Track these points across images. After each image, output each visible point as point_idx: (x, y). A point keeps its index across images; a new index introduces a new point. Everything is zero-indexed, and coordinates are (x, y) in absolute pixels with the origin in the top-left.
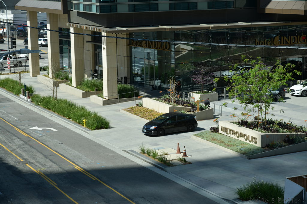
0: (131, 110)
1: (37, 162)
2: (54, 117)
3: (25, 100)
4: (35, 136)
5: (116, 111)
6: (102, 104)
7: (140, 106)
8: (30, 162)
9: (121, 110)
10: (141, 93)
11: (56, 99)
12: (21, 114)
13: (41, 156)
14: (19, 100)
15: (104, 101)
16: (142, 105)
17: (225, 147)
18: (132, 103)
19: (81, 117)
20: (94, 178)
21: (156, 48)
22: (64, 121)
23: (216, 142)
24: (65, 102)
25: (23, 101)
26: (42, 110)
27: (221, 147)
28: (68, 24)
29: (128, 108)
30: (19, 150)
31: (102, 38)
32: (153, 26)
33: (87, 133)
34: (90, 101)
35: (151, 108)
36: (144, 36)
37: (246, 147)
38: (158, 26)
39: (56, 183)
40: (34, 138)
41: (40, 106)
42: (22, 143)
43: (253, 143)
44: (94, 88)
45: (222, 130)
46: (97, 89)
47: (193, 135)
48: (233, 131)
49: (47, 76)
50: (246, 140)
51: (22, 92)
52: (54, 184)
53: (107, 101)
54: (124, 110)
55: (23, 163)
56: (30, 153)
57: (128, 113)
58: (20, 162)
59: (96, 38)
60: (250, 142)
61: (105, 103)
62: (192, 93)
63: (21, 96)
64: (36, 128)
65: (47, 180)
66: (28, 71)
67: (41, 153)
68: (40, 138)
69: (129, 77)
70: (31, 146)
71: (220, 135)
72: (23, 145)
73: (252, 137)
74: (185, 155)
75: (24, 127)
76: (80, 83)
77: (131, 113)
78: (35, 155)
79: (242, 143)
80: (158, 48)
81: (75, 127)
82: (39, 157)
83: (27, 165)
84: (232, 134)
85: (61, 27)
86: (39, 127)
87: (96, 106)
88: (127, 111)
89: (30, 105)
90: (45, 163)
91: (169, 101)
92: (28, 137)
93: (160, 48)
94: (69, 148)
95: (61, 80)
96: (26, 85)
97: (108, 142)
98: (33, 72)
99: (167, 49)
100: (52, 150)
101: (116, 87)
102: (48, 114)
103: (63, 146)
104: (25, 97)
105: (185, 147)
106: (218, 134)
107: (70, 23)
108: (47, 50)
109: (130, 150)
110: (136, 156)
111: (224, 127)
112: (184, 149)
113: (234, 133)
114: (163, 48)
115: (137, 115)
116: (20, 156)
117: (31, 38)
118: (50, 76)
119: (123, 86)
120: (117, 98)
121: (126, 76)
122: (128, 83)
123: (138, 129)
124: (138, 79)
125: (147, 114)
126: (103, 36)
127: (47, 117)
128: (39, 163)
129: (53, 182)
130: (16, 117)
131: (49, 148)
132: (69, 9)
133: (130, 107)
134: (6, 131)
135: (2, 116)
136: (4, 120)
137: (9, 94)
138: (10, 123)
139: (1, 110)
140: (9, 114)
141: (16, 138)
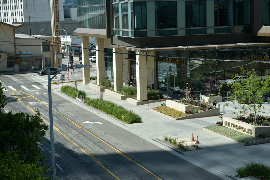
0: (157, 109)
1: (88, 147)
2: (101, 114)
3: (80, 102)
4: (87, 128)
5: (146, 109)
6: (135, 104)
7: (164, 105)
8: (83, 147)
9: (150, 109)
10: (165, 96)
11: (102, 100)
12: (77, 112)
13: (91, 143)
14: (75, 101)
15: (137, 102)
16: (165, 105)
17: (228, 137)
18: (158, 104)
19: (121, 114)
20: (130, 160)
21: (176, 62)
22: (108, 117)
23: (221, 133)
24: (109, 103)
25: (78, 102)
26: (92, 109)
28: (111, 46)
30: (75, 139)
31: (136, 56)
32: (173, 46)
33: (125, 126)
34: (127, 102)
35: (172, 108)
36: (167, 54)
37: (243, 136)
38: (177, 46)
39: (102, 163)
40: (86, 130)
41: (90, 106)
42: (77, 133)
43: (249, 134)
44: (130, 93)
45: (225, 124)
46: (133, 94)
47: (204, 128)
48: (233, 125)
49: (96, 84)
50: (244, 131)
51: (77, 95)
52: (101, 164)
53: (140, 102)
54: (152, 109)
55: (78, 148)
56: (83, 141)
58: (76, 147)
59: (132, 56)
60: (247, 133)
61: (138, 104)
62: (203, 96)
63: (77, 98)
64: (88, 122)
66: (82, 80)
67: (91, 141)
68: (90, 130)
69: (156, 84)
70: (84, 136)
71: (224, 127)
73: (248, 129)
74: (198, 142)
75: (79, 122)
76: (120, 89)
77: (157, 111)
78: (87, 142)
79: (240, 134)
80: (177, 63)
81: (116, 121)
83: (81, 149)
84: (233, 127)
85: (106, 48)
86: (90, 121)
87: (132, 106)
88: (155, 110)
89: (83, 105)
90: (94, 148)
91: (186, 102)
92: (82, 128)
93: (179, 62)
94: (112, 137)
95: (106, 86)
96: (80, 91)
97: (140, 133)
98: (85, 81)
99: (184, 63)
100: (100, 138)
101: (146, 92)
102: (96, 112)
103: (107, 135)
104: (79, 99)
105: (197, 137)
106: (222, 127)
107: (113, 44)
108: (96, 64)
109: (156, 139)
110: (161, 143)
111: (227, 122)
112: (197, 138)
113: (235, 126)
114: (181, 63)
115: (161, 113)
116: (76, 142)
117: (84, 56)
118: (98, 83)
119: (151, 91)
120: (147, 100)
121: (154, 83)
122: (155, 89)
123: (163, 123)
124: (162, 86)
125: (169, 112)
126: (137, 55)
127: (96, 114)
128: (90, 148)
129: (100, 162)
130: (73, 114)
131: (97, 137)
132: (111, 35)
133: (156, 107)
134: (66, 124)
135: (63, 113)
136: (65, 116)
137: (68, 97)
138: (69, 118)
139: (62, 109)
140: (68, 111)
141: (73, 129)
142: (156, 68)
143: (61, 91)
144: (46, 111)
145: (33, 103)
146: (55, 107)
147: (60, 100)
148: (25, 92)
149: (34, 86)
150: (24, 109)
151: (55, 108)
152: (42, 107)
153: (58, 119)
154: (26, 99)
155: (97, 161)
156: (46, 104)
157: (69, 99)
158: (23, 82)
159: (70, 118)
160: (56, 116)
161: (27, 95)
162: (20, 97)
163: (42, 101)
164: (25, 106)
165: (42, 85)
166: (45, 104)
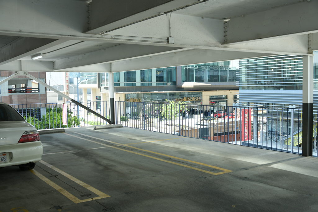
38: (136, 92)
85: (97, 96)
93: (137, 101)
99: (140, 102)
107: (101, 92)
132: (100, 86)
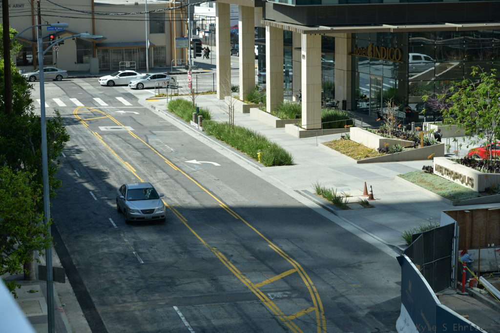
0: (330, 145)
1: (175, 198)
3: (196, 129)
4: (187, 170)
5: (313, 145)
6: (297, 135)
7: (347, 138)
8: (166, 197)
9: (319, 144)
12: (183, 145)
13: (183, 191)
14: (188, 128)
15: (300, 131)
16: (349, 138)
17: (431, 191)
18: (336, 136)
20: (237, 217)
21: (385, 57)
22: (236, 155)
23: (423, 184)
25: (192, 130)
26: (214, 141)
27: (427, 190)
28: (263, 22)
29: (330, 142)
32: (375, 25)
33: (260, 170)
34: (283, 132)
35: (359, 142)
37: (458, 190)
38: (381, 24)
39: (187, 219)
40: (185, 172)
41: (212, 136)
42: (167, 176)
43: (469, 187)
45: (436, 170)
46: (298, 116)
47: (398, 176)
49: (238, 98)
51: (193, 116)
52: (184, 220)
53: (306, 131)
54: (324, 144)
56: (171, 188)
57: (327, 147)
60: (467, 184)
61: (303, 135)
63: (192, 123)
64: (193, 161)
65: (177, 216)
67: (185, 189)
68: (192, 173)
70: (176, 181)
71: (436, 177)
72: (167, 179)
73: (468, 177)
74: (372, 197)
75: (178, 160)
76: (276, 109)
77: (331, 148)
78: (176, 191)
79: (457, 186)
80: (387, 58)
82: (180, 193)
86: (197, 160)
87: (290, 138)
88: (327, 145)
89: (200, 135)
90: (184, 199)
92: (178, 171)
94: (225, 185)
95: (255, 103)
97: (281, 181)
98: (220, 93)
99: (399, 60)
100: (202, 186)
101: (319, 111)
102: (219, 147)
103: (218, 182)
104: (196, 124)
106: (431, 175)
107: (265, 19)
109: (303, 191)
110: (308, 197)
111: (439, 166)
112: (370, 190)
113: (449, 173)
114: (393, 59)
118: (241, 98)
119: (332, 111)
120: (320, 128)
123: (330, 167)
125: (352, 148)
127: (216, 150)
128: (177, 198)
129: (184, 218)
130: (173, 148)
131: (198, 184)
133: (332, 140)
134: (152, 163)
135: (155, 145)
136: (156, 150)
137: (177, 120)
138: (162, 155)
139: (157, 140)
140: (166, 144)
141: (161, 171)
142: (350, 69)
143: (167, 109)
144: (125, 141)
145: (106, 128)
146: (145, 136)
147: (161, 125)
148: (100, 109)
149: (120, 99)
150: (86, 137)
151: (145, 138)
152: (120, 136)
153: (143, 154)
154: (97, 121)
155: (180, 216)
156: (131, 131)
157: (179, 124)
158: (101, 92)
159: (164, 154)
160: (141, 150)
161: (101, 115)
162: (86, 118)
163: (125, 124)
164: (89, 132)
165: (137, 99)
166: (129, 130)
